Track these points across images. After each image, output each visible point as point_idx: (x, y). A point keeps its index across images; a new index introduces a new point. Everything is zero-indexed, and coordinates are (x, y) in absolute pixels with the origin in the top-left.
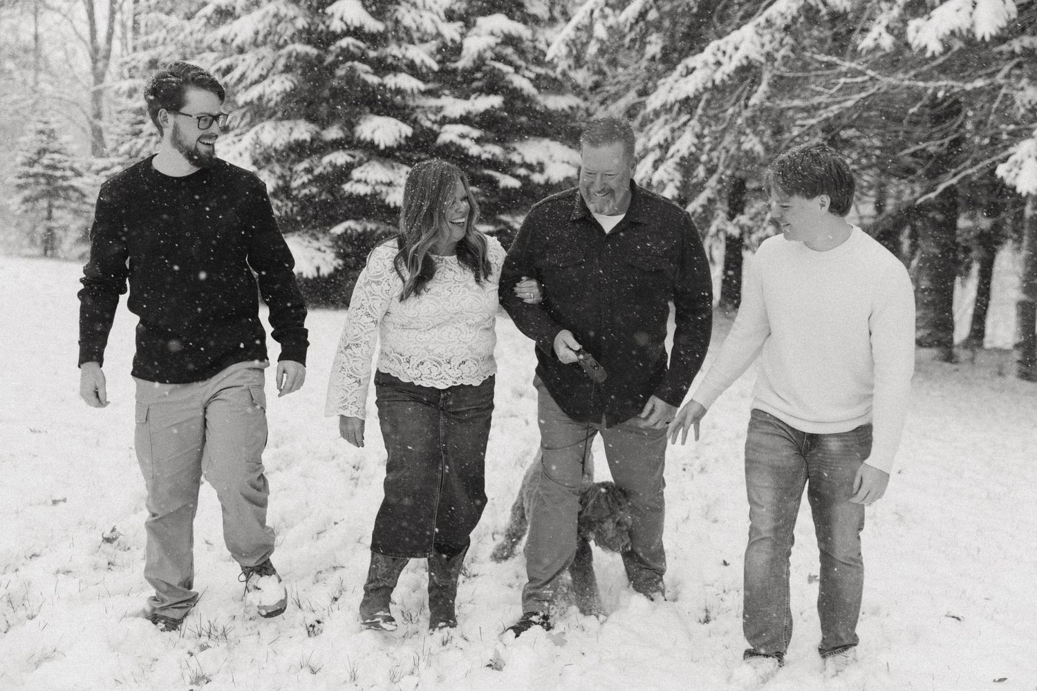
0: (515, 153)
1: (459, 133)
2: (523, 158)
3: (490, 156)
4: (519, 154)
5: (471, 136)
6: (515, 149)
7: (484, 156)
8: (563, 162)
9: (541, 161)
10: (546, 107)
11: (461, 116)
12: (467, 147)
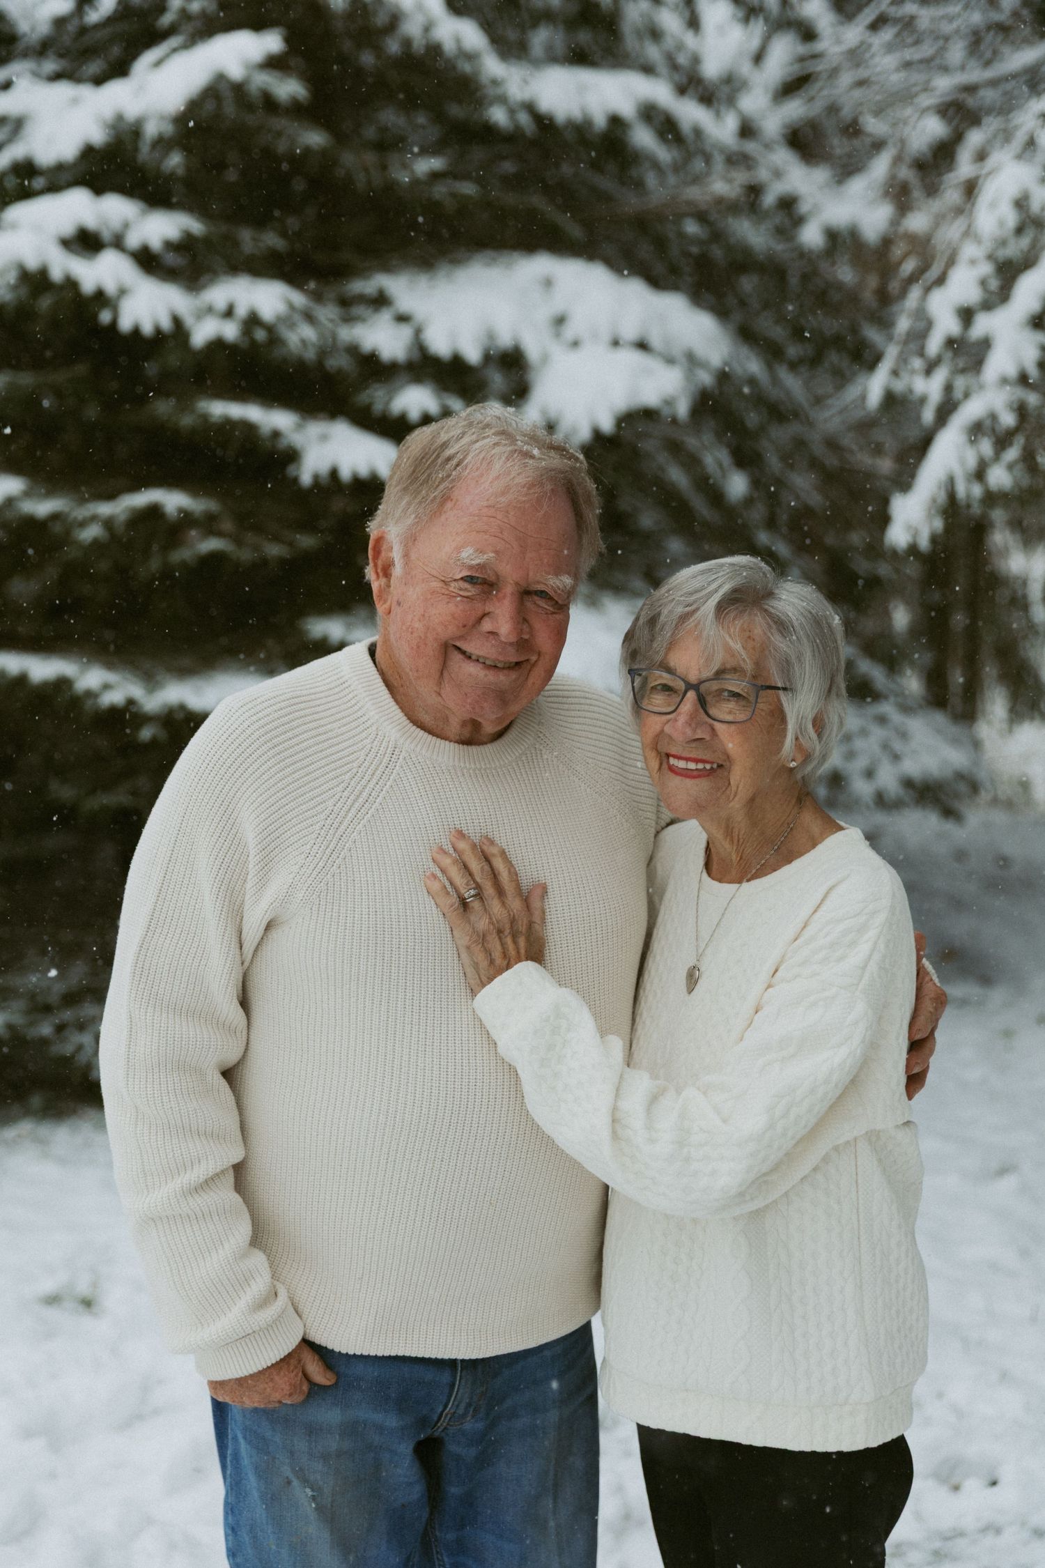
0: (385, 317)
1: (68, 229)
2: (418, 332)
3: (230, 331)
4: (402, 318)
5: (133, 240)
6: (381, 301)
7: (202, 333)
8: (616, 343)
9: (505, 340)
10: (530, 108)
11: (89, 152)
12: (110, 288)
